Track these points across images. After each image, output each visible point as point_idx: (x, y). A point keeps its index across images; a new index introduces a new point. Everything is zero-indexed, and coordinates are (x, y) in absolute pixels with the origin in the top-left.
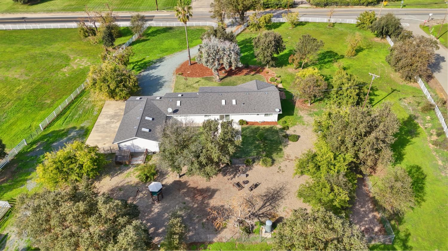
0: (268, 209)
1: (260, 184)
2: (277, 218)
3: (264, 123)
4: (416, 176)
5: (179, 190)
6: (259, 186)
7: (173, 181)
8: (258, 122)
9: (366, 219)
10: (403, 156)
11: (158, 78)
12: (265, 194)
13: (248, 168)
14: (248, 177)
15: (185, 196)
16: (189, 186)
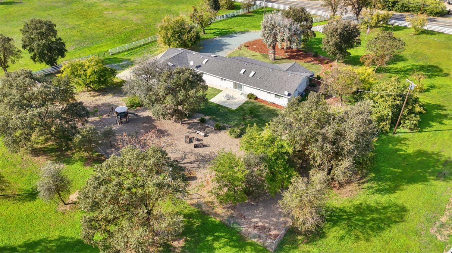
0: (192, 167)
1: (209, 146)
2: (192, 175)
3: (273, 104)
4: (388, 215)
5: (144, 123)
6: (206, 148)
7: (147, 115)
8: (267, 101)
9: (274, 219)
10: (397, 190)
11: (225, 45)
12: (203, 155)
13: (215, 131)
14: (205, 137)
15: (142, 129)
16: (154, 124)
